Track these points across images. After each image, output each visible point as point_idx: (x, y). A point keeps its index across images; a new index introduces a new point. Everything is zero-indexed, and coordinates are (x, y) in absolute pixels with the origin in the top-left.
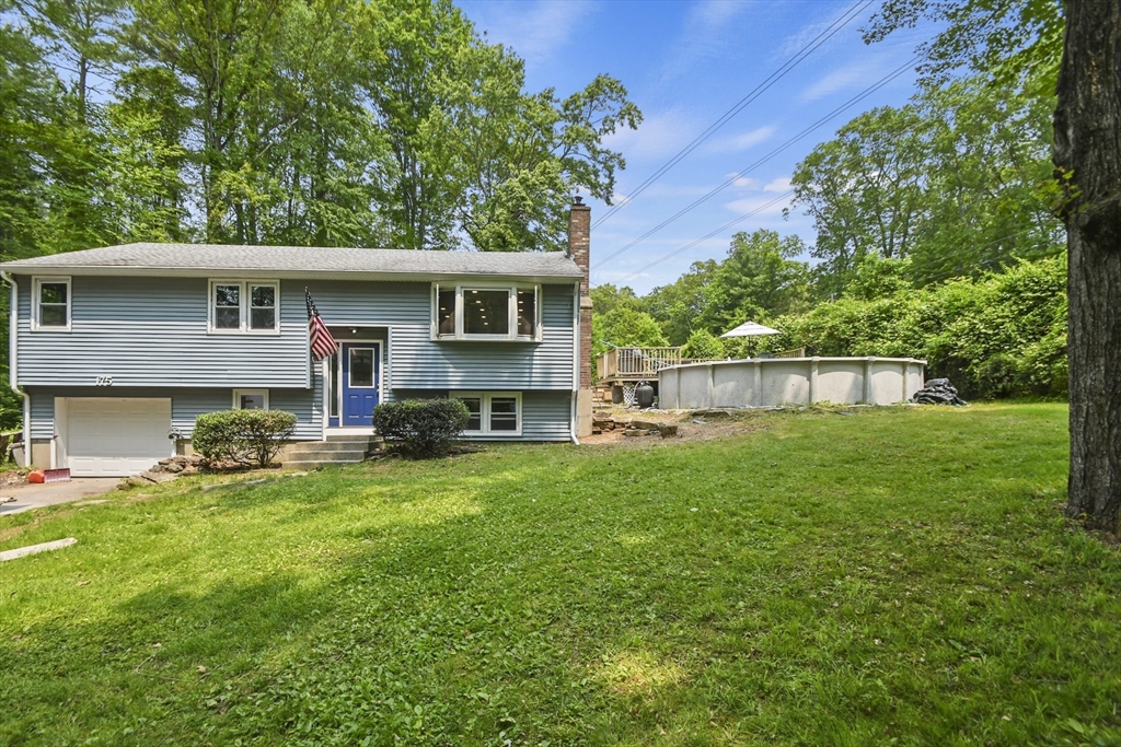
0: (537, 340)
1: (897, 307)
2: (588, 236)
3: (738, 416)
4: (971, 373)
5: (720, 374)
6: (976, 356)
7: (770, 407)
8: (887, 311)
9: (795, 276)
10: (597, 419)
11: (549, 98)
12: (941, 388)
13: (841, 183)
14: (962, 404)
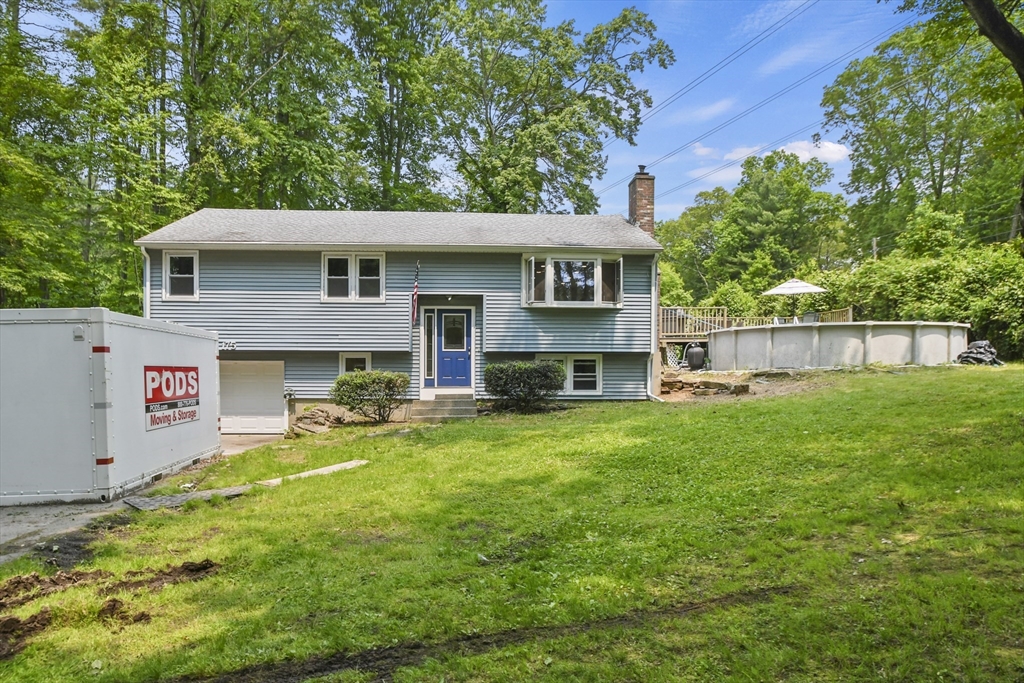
0: (619, 306)
1: (944, 268)
2: (652, 203)
3: (800, 376)
4: (1010, 335)
5: (778, 337)
6: (1014, 319)
7: (829, 368)
8: (935, 271)
9: (826, 211)
10: (666, 380)
11: (570, 31)
12: (982, 350)
13: (880, 105)
14: (999, 364)
